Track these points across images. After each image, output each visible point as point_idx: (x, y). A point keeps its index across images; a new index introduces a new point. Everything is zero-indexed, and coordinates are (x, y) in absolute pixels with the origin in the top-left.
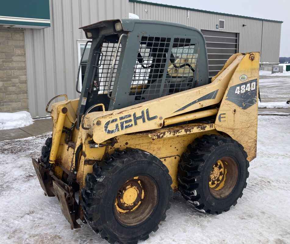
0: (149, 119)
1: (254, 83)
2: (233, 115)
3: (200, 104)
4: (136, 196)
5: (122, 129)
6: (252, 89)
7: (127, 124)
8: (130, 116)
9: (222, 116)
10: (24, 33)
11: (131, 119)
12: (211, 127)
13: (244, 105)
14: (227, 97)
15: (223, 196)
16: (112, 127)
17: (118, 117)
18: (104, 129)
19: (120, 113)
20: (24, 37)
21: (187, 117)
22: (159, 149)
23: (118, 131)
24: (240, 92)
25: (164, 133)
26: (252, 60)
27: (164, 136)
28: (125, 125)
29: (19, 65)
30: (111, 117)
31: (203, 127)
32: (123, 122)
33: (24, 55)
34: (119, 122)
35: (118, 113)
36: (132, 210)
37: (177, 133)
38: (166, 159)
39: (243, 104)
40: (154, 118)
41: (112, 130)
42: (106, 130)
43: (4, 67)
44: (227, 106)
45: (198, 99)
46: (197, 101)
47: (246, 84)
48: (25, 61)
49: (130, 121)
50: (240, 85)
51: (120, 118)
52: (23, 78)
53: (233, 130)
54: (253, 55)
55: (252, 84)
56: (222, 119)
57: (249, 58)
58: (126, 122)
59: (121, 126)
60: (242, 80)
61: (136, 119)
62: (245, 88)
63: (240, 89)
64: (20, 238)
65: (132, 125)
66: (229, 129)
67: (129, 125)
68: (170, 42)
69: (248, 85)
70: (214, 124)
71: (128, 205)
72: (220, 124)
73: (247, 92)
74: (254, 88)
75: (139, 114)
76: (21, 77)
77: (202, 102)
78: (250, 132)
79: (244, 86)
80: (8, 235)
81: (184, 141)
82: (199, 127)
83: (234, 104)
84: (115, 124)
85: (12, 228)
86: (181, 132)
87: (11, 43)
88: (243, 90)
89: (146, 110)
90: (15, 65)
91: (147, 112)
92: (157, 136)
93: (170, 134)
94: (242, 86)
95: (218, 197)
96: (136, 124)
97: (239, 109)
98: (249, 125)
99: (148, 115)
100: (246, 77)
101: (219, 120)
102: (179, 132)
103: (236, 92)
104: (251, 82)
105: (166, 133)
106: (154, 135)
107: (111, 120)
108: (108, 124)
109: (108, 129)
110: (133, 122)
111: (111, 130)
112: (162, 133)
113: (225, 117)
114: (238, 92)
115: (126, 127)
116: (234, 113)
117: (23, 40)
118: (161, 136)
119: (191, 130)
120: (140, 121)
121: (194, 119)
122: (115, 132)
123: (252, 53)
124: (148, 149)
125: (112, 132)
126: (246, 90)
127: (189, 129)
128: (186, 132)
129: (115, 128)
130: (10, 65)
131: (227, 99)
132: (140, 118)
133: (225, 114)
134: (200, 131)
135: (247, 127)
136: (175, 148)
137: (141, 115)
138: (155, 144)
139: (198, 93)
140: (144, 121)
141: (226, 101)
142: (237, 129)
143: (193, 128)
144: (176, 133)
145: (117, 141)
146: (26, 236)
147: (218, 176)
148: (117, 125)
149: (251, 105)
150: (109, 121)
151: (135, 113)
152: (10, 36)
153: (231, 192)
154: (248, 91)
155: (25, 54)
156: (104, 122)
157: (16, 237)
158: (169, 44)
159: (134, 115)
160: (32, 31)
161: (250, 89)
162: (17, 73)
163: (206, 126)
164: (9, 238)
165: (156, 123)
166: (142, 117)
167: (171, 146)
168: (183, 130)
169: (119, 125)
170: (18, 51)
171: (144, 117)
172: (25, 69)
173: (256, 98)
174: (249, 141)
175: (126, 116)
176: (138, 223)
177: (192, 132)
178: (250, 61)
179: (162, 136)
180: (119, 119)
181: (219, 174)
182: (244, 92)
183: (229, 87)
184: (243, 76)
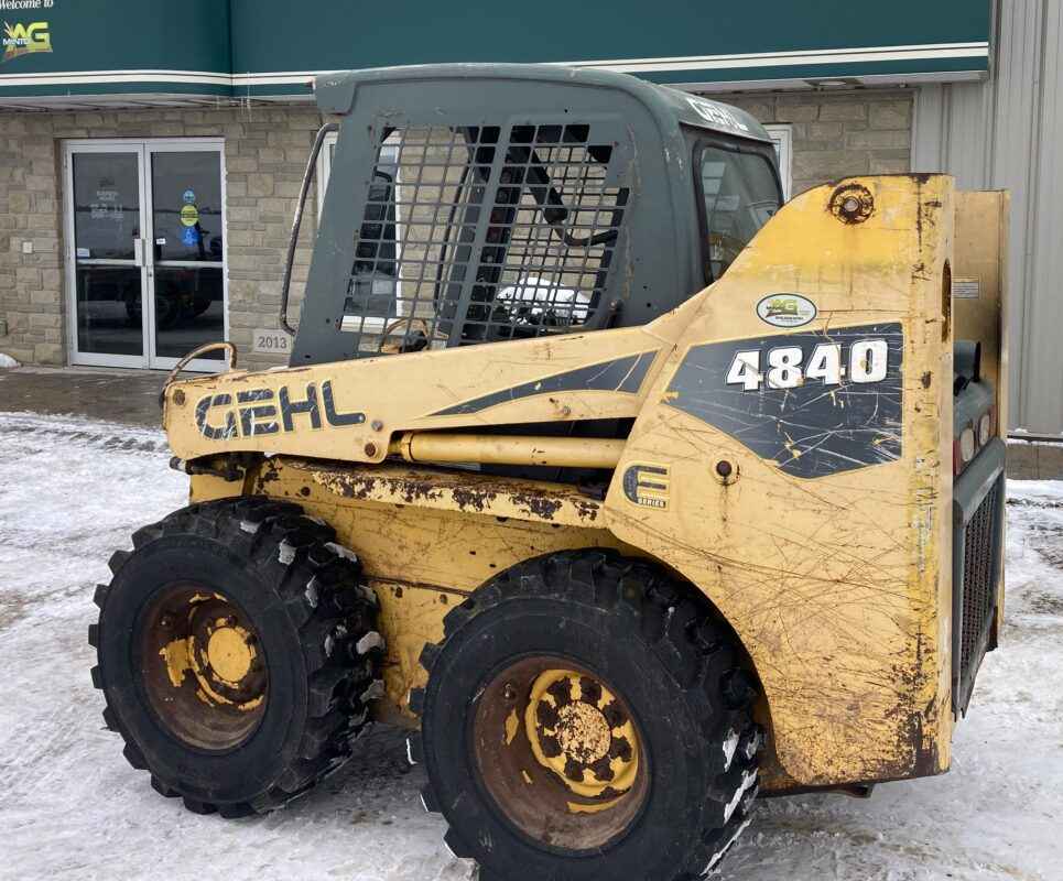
0: (337, 420)
2: (719, 488)
3: (552, 400)
4: (247, 665)
5: (247, 431)
7: (263, 421)
8: (269, 395)
9: (643, 477)
11: (272, 407)
12: (583, 513)
13: (797, 453)
14: (675, 395)
16: (216, 418)
17: (234, 390)
18: (196, 420)
19: (239, 379)
22: (425, 548)
23: (235, 435)
24: (761, 378)
25: (370, 485)
26: (851, 218)
27: (368, 493)
28: (254, 422)
30: (211, 385)
31: (546, 502)
32: (249, 411)
34: (236, 407)
35: (234, 380)
37: (422, 496)
38: (448, 595)
39: (788, 446)
40: (353, 419)
41: (218, 427)
42: (200, 423)
44: (673, 434)
45: (543, 377)
46: (538, 387)
47: (808, 343)
49: (271, 411)
50: (765, 346)
51: (238, 394)
53: (720, 565)
54: (857, 194)
55: (858, 350)
56: (642, 493)
57: (830, 206)
58: (259, 412)
59: (243, 420)
60: (772, 319)
61: (290, 409)
62: (804, 364)
63: (764, 367)
65: (276, 428)
66: (689, 549)
67: (269, 425)
68: (495, 141)
69: (829, 352)
70: (601, 505)
72: (635, 511)
74: (879, 372)
75: (298, 396)
77: (563, 397)
79: (795, 354)
82: (521, 499)
83: (721, 437)
84: (224, 410)
86: (440, 495)
88: (786, 369)
89: (324, 387)
91: (328, 393)
93: (393, 491)
94: (775, 356)
96: (289, 426)
97: (757, 471)
98: (839, 570)
99: (330, 405)
100: (802, 305)
101: (626, 491)
102: (430, 492)
103: (733, 377)
104: (846, 338)
105: (377, 484)
106: (333, 481)
107: (214, 394)
108: (205, 405)
109: (205, 422)
110: (279, 419)
111: (215, 427)
112: (360, 481)
113: (664, 487)
114: (751, 381)
115: (260, 430)
116: (721, 478)
118: (358, 488)
119: (484, 502)
120: (302, 420)
122: (226, 437)
123: (847, 182)
125: (217, 434)
127: (474, 492)
128: (462, 505)
129: (226, 426)
131: (672, 403)
132: (301, 408)
133: (663, 472)
136: (493, 566)
137: (306, 399)
139: (544, 354)
140: (316, 423)
141: (668, 412)
142: (751, 568)
143: (493, 497)
144: (418, 496)
145: (277, 475)
148: (231, 416)
149: (858, 466)
150: (209, 399)
151: (285, 388)
154: (828, 381)
158: (493, 149)
159: (284, 393)
161: (845, 377)
163: (559, 505)
166: (309, 406)
168: (448, 493)
169: (238, 418)
175: (259, 392)
177: (485, 511)
178: (838, 225)
179: (362, 494)
180: (235, 399)
182: (794, 379)
183: (688, 348)
184: (782, 299)
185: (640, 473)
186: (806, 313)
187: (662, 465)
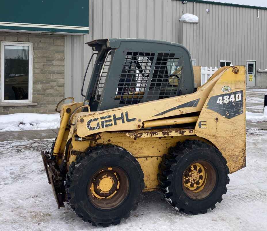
0: (128, 120)
1: (240, 95)
2: (215, 123)
3: (180, 110)
4: (111, 186)
5: (103, 126)
6: (237, 100)
7: (108, 123)
8: (110, 116)
9: (202, 123)
10: (64, 39)
11: (111, 119)
12: (190, 132)
13: (228, 114)
14: (208, 106)
15: (199, 198)
16: (93, 124)
17: (99, 117)
18: (86, 126)
19: (101, 113)
20: (64, 43)
21: (167, 122)
22: (141, 149)
23: (99, 128)
24: (222, 102)
25: (142, 134)
26: (236, 73)
28: (105, 124)
29: (59, 69)
30: (93, 116)
31: (182, 131)
32: (104, 121)
33: (63, 60)
34: (100, 121)
35: (99, 114)
36: (107, 198)
39: (227, 113)
40: (133, 120)
41: (94, 127)
42: (88, 127)
43: (45, 70)
44: (208, 114)
45: (177, 106)
46: (176, 108)
47: (229, 95)
48: (64, 66)
49: (111, 121)
50: (223, 96)
51: (101, 117)
52: (61, 81)
53: (216, 137)
54: (237, 69)
55: (237, 95)
56: (202, 126)
57: (233, 71)
58: (107, 121)
59: (102, 124)
60: (224, 91)
61: (116, 119)
62: (229, 99)
63: (223, 100)
64: (20, 212)
65: (112, 125)
66: (211, 135)
67: (110, 124)
68: (154, 56)
69: (233, 96)
70: (194, 130)
71: (103, 192)
72: (200, 130)
73: (230, 102)
74: (240, 99)
75: (118, 116)
76: (59, 80)
77: (182, 109)
78: (237, 141)
79: (228, 97)
80: (12, 209)
81: (167, 143)
82: (177, 132)
83: (216, 113)
84: (96, 122)
85: (17, 205)
86: (159, 134)
87: (52, 48)
88: (226, 100)
89: (126, 113)
90: (54, 68)
91: (127, 114)
92: (134, 135)
93: (147, 135)
94: (225, 97)
95: (194, 198)
96: (115, 124)
97: (222, 118)
98: (234, 134)
99: (127, 117)
100: (229, 88)
101: (199, 126)
102: (156, 134)
103: (218, 102)
104: (235, 93)
105: (143, 134)
106: (132, 135)
107: (93, 118)
108: (90, 122)
109: (90, 126)
110: (113, 122)
111: (92, 127)
112: (139, 134)
113: (206, 124)
114: (221, 102)
115: (107, 126)
116: (216, 121)
117: (64, 46)
118: (138, 136)
119: (169, 133)
120: (119, 122)
121: (175, 124)
122: (96, 129)
123: (235, 67)
124: (130, 147)
125: (94, 129)
126: (230, 100)
127: (167, 132)
128: (164, 135)
129: (96, 126)
130: (50, 68)
131: (207, 108)
132: (119, 119)
133: (206, 121)
134: (178, 135)
135: (232, 135)
136: (158, 149)
137: (121, 116)
138: (137, 144)
139: (178, 101)
140: (123, 122)
141: (207, 110)
142: (221, 137)
143: (171, 132)
144: (154, 135)
145: (100, 138)
146: (25, 211)
147: (197, 179)
148: (98, 124)
149: (236, 115)
150: (92, 120)
151: (115, 114)
152: (52, 42)
153: (208, 195)
154: (233, 101)
155: (64, 58)
156: (86, 120)
157: (18, 211)
158: (153, 58)
159: (114, 116)
160: (72, 37)
161: (235, 100)
162: (55, 76)
163: (185, 131)
164: (12, 211)
165: (135, 125)
166: (122, 118)
167: (153, 147)
168: (161, 133)
169: (100, 124)
170: (58, 56)
171: (123, 118)
172: (64, 73)
173: (243, 109)
174: (236, 150)
175: (107, 116)
176: (111, 208)
177: (170, 135)
178: (234, 74)
179: (140, 137)
180: (100, 119)
181: (198, 177)
182: (228, 102)
183: (210, 97)
184: (226, 87)
185: (202, 122)
186: (229, 89)
187: (206, 120)
